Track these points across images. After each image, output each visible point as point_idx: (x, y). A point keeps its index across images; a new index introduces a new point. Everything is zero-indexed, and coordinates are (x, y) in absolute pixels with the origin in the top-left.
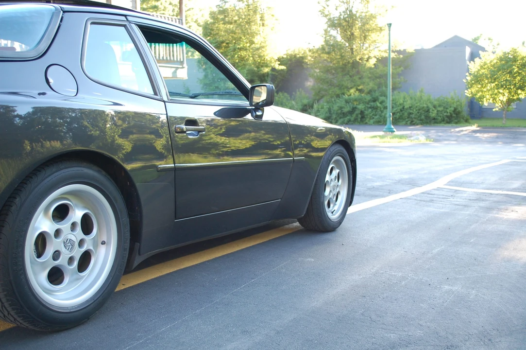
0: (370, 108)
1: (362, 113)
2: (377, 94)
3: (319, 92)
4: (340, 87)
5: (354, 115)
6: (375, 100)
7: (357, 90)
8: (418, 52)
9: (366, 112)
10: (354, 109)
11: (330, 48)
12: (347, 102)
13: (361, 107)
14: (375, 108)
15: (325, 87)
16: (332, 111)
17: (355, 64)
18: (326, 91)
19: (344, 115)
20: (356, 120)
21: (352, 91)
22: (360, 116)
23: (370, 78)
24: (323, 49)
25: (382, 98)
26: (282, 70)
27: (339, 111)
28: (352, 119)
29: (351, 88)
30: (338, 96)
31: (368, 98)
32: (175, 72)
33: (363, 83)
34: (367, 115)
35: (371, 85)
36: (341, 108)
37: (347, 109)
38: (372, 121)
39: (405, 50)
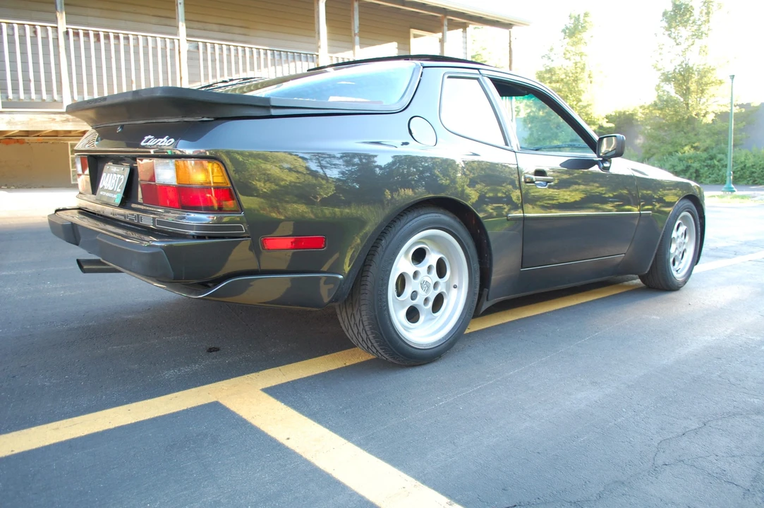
0: (707, 166)
1: (697, 171)
2: (715, 151)
3: (650, 150)
4: (674, 144)
5: (688, 174)
6: (712, 158)
7: (692, 147)
9: (702, 171)
10: (688, 168)
11: (664, 103)
12: (680, 160)
13: (696, 165)
14: (712, 167)
15: (656, 144)
17: (691, 121)
18: (657, 148)
21: (687, 148)
22: (694, 175)
23: (706, 134)
24: (655, 104)
25: (720, 156)
26: (610, 128)
29: (686, 145)
30: (670, 154)
31: (705, 155)
33: (699, 140)
34: (703, 174)
35: (708, 142)
36: (673, 167)
37: (680, 168)
38: (708, 180)
39: (748, 104)
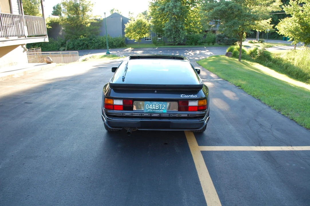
0: (90, 43)
1: (87, 45)
2: (91, 37)
3: (67, 37)
4: (76, 35)
5: (84, 46)
6: (91, 40)
7: (83, 36)
8: (104, 19)
10: (84, 43)
11: (70, 19)
12: (80, 41)
13: (86, 42)
14: (92, 43)
15: (69, 35)
16: (75, 45)
17: (81, 26)
19: (80, 46)
20: (85, 48)
21: (81, 36)
22: (86, 46)
23: (88, 31)
24: (67, 19)
25: (94, 39)
26: (50, 28)
27: (78, 45)
28: (83, 47)
29: (81, 35)
30: (76, 38)
31: (88, 39)
32: (44, 40)
33: (86, 33)
35: (89, 34)
36: (78, 43)
37: (81, 44)
38: (91, 48)
39: (99, 19)
